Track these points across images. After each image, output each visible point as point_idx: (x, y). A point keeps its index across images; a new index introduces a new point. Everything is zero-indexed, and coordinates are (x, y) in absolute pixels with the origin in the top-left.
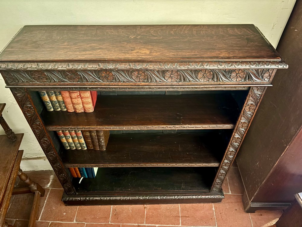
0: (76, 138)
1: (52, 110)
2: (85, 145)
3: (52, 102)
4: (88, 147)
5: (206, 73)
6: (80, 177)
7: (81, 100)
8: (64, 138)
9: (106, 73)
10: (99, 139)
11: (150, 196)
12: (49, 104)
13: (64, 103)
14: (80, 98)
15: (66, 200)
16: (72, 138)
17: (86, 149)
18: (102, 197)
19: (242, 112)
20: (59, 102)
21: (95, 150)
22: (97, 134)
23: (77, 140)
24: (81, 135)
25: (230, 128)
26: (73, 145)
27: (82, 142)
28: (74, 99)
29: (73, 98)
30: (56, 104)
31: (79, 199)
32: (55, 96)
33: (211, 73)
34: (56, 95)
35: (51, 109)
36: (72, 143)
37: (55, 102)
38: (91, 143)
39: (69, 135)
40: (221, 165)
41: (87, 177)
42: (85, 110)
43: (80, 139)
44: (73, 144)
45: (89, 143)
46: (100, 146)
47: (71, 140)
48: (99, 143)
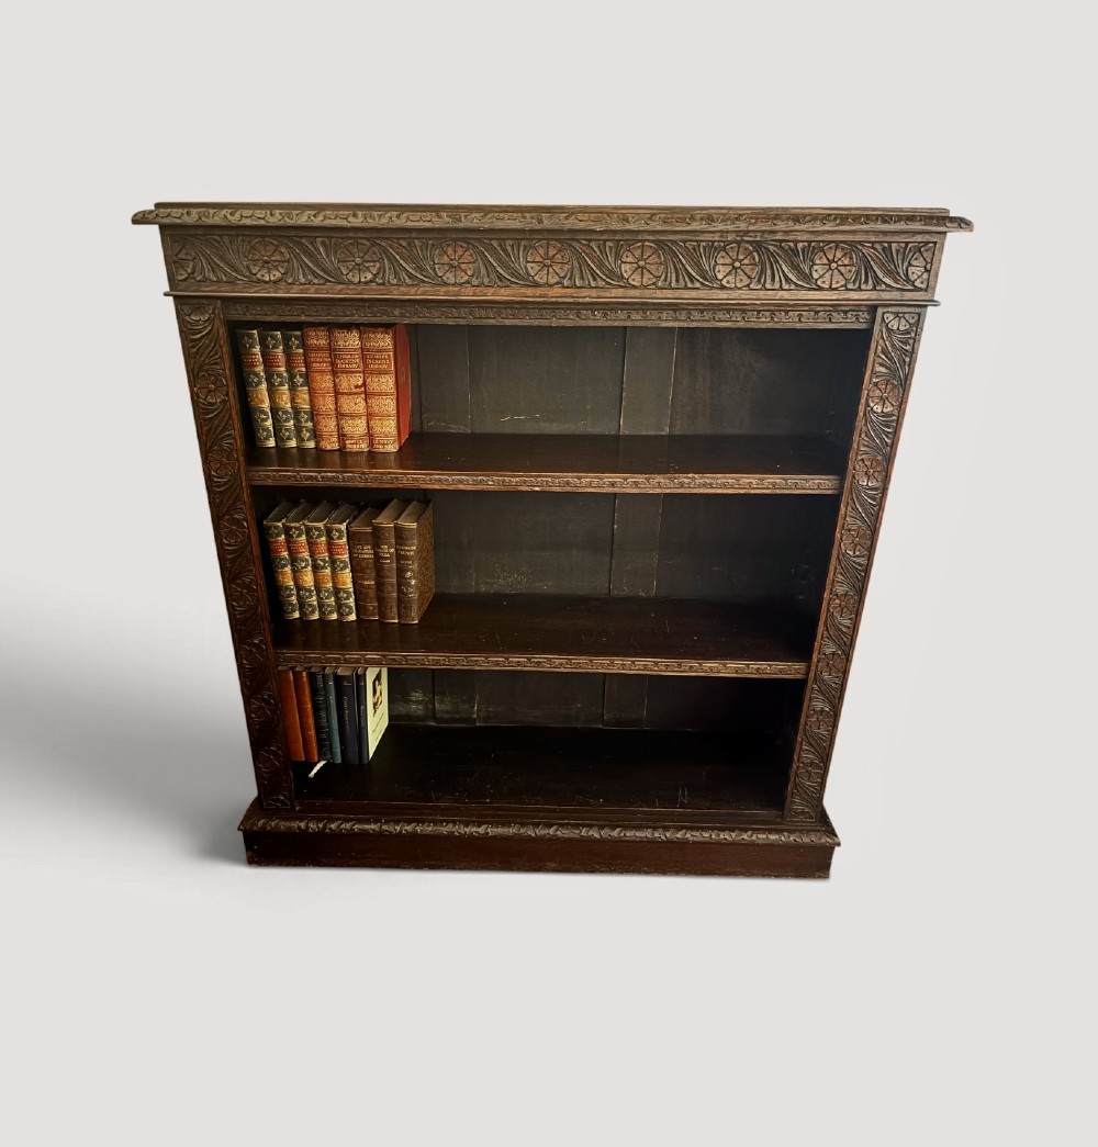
0: (328, 571)
1: (271, 443)
2: (352, 602)
3: (275, 410)
4: (362, 611)
5: (741, 257)
6: (316, 758)
7: (363, 404)
8: (288, 569)
9: (455, 252)
10: (401, 571)
11: (562, 825)
12: (266, 420)
13: (312, 420)
14: (363, 396)
15: (255, 828)
16: (316, 568)
17: (353, 617)
18: (387, 822)
19: (861, 414)
20: (297, 412)
21: (382, 624)
22: (396, 550)
23: (329, 578)
24: (346, 557)
25: (829, 492)
26: (314, 600)
27: (344, 584)
28: (346, 397)
29: (343, 394)
30: (287, 420)
31: (302, 825)
32: (287, 392)
33: (754, 259)
34: (293, 388)
35: (267, 438)
36: (310, 591)
37: (286, 412)
38: (372, 593)
39: (306, 555)
40: (813, 668)
41: (339, 760)
42: (371, 444)
43: (341, 570)
44: (314, 598)
45: (367, 594)
46: (403, 602)
47: (308, 579)
48: (400, 591)
